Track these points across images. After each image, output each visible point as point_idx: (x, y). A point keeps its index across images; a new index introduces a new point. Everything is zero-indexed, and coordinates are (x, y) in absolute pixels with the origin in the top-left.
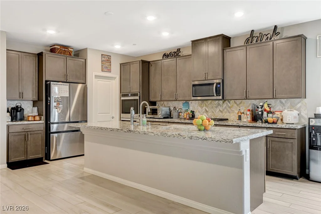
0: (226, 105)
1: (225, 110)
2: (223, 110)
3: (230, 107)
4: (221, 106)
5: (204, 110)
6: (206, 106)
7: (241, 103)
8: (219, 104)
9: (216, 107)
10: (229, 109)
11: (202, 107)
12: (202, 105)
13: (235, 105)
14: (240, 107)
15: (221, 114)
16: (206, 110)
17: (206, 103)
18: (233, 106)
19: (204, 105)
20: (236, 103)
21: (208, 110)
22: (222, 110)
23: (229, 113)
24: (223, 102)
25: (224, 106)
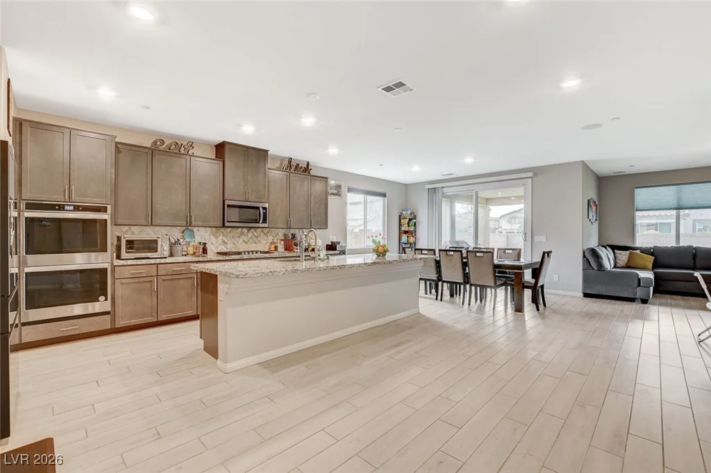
0: (251, 234)
1: (251, 240)
2: (248, 240)
3: (257, 237)
4: (245, 235)
5: (221, 241)
6: (223, 235)
7: (268, 232)
8: (242, 233)
9: (239, 237)
10: (255, 239)
11: (217, 237)
12: (218, 234)
13: (262, 234)
14: (268, 237)
15: (245, 245)
16: (223, 240)
17: (224, 232)
18: (260, 235)
19: (221, 234)
20: (263, 232)
21: (226, 241)
22: (246, 240)
23: (256, 243)
24: (248, 231)
25: (249, 236)
